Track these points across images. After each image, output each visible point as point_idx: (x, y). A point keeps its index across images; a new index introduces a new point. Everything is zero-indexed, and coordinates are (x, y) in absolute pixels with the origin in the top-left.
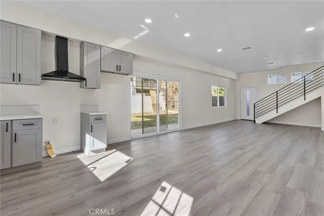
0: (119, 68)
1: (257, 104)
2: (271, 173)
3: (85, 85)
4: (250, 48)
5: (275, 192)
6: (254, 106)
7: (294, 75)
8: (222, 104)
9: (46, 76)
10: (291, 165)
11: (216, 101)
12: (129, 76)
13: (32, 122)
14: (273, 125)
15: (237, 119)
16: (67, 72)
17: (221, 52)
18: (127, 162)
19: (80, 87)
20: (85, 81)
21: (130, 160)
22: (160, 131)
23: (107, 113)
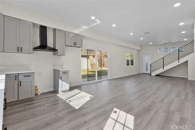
0: (75, 44)
1: (152, 64)
2: (162, 103)
3: (56, 53)
4: (148, 33)
5: (164, 112)
6: (151, 66)
7: (172, 48)
8: (132, 64)
9: (35, 49)
10: (172, 98)
11: (129, 63)
12: (80, 48)
13: (29, 74)
14: (161, 77)
15: (141, 73)
16: (46, 46)
17: (132, 35)
18: (90, 98)
19: (53, 55)
20: (56, 51)
21: (91, 97)
22: (98, 79)
23: (69, 70)
